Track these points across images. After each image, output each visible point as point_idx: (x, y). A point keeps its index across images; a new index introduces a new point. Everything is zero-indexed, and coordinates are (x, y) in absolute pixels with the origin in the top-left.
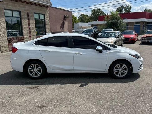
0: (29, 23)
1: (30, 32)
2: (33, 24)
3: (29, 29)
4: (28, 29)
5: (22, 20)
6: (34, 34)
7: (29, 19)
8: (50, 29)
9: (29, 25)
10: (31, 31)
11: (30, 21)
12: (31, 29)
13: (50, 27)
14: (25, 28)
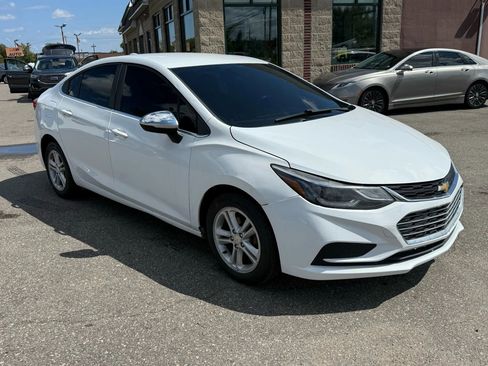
0: (308, 23)
1: (307, 53)
2: (324, 24)
3: (307, 41)
4: (301, 44)
5: (283, 13)
6: (322, 60)
7: (308, 9)
8: (398, 40)
9: (307, 30)
10: (314, 48)
11: (313, 13)
12: (312, 42)
13: (402, 30)
14: (292, 40)
